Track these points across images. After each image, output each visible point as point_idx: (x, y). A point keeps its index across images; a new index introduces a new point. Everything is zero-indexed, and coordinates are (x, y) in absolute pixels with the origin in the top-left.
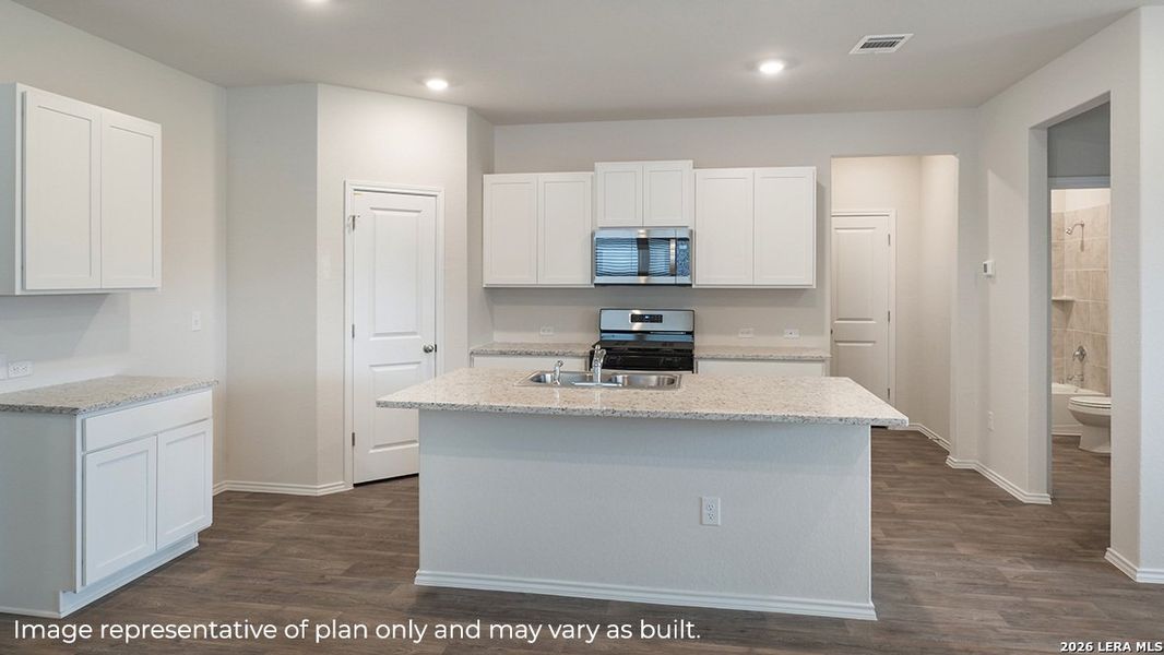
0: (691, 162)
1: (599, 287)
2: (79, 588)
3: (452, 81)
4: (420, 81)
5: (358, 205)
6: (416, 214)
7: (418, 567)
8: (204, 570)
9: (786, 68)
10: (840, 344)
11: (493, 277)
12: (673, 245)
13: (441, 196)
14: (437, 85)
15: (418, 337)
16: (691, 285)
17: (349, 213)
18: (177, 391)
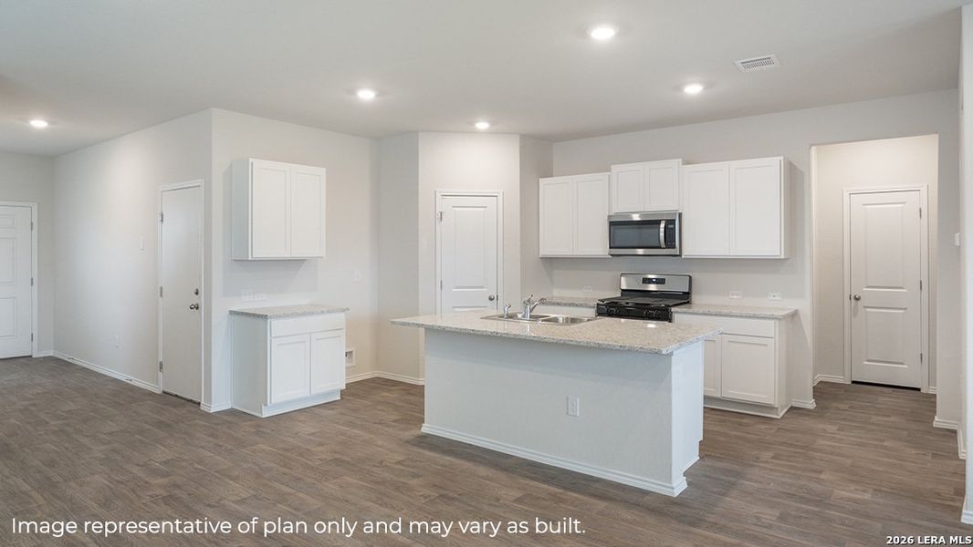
0: (680, 160)
1: (616, 258)
2: (269, 404)
3: (492, 123)
4: (472, 123)
5: (443, 205)
6: (483, 209)
7: (424, 422)
8: (333, 409)
9: (705, 89)
10: (868, 310)
11: (547, 250)
12: (662, 225)
13: (500, 198)
14: (482, 125)
15: (485, 290)
16: (680, 256)
17: (438, 211)
18: (323, 312)
